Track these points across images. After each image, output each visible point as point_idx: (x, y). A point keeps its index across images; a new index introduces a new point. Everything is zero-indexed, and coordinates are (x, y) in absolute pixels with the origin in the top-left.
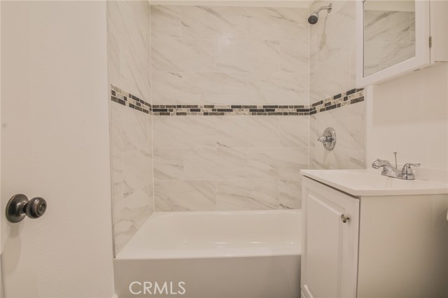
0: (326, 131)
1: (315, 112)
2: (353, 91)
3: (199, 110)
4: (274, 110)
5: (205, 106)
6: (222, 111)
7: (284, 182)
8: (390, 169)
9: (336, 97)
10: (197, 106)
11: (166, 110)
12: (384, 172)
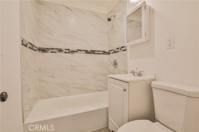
0: (114, 61)
1: (110, 54)
2: (123, 47)
3: (62, 51)
4: (95, 52)
5: (65, 49)
6: (73, 52)
7: (99, 80)
8: (135, 73)
9: (117, 49)
10: (61, 49)
11: (46, 50)
12: (134, 75)
